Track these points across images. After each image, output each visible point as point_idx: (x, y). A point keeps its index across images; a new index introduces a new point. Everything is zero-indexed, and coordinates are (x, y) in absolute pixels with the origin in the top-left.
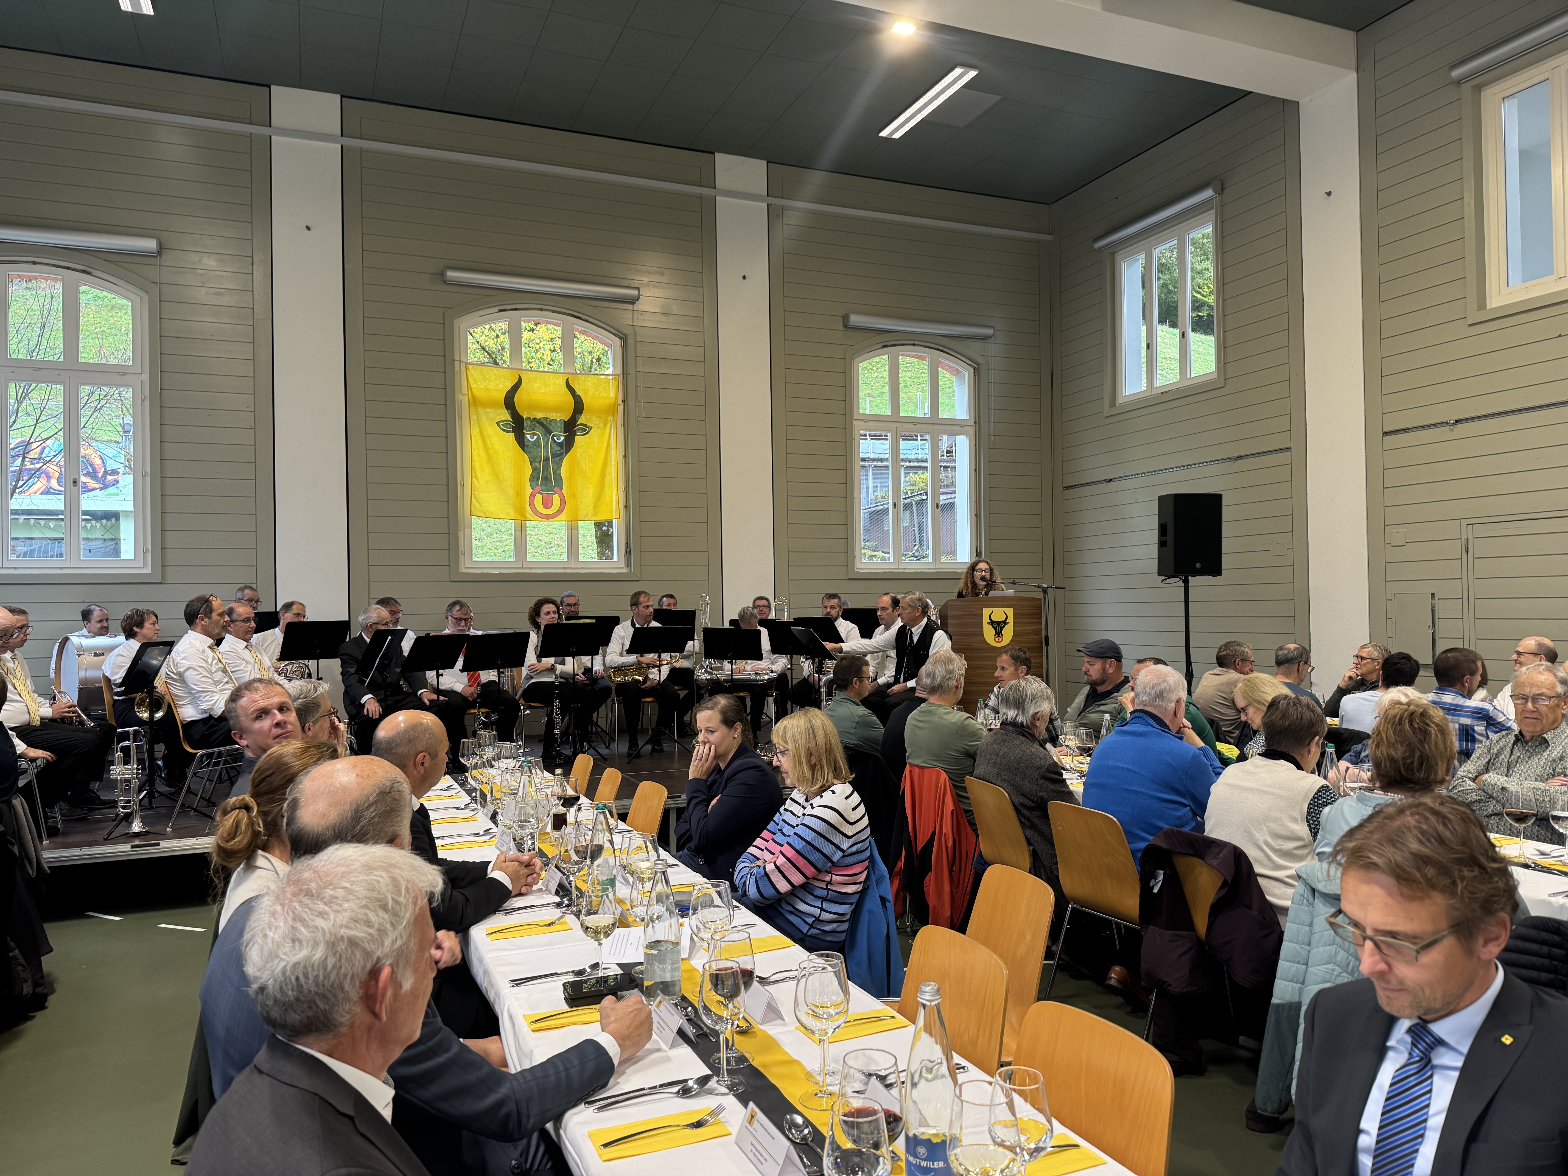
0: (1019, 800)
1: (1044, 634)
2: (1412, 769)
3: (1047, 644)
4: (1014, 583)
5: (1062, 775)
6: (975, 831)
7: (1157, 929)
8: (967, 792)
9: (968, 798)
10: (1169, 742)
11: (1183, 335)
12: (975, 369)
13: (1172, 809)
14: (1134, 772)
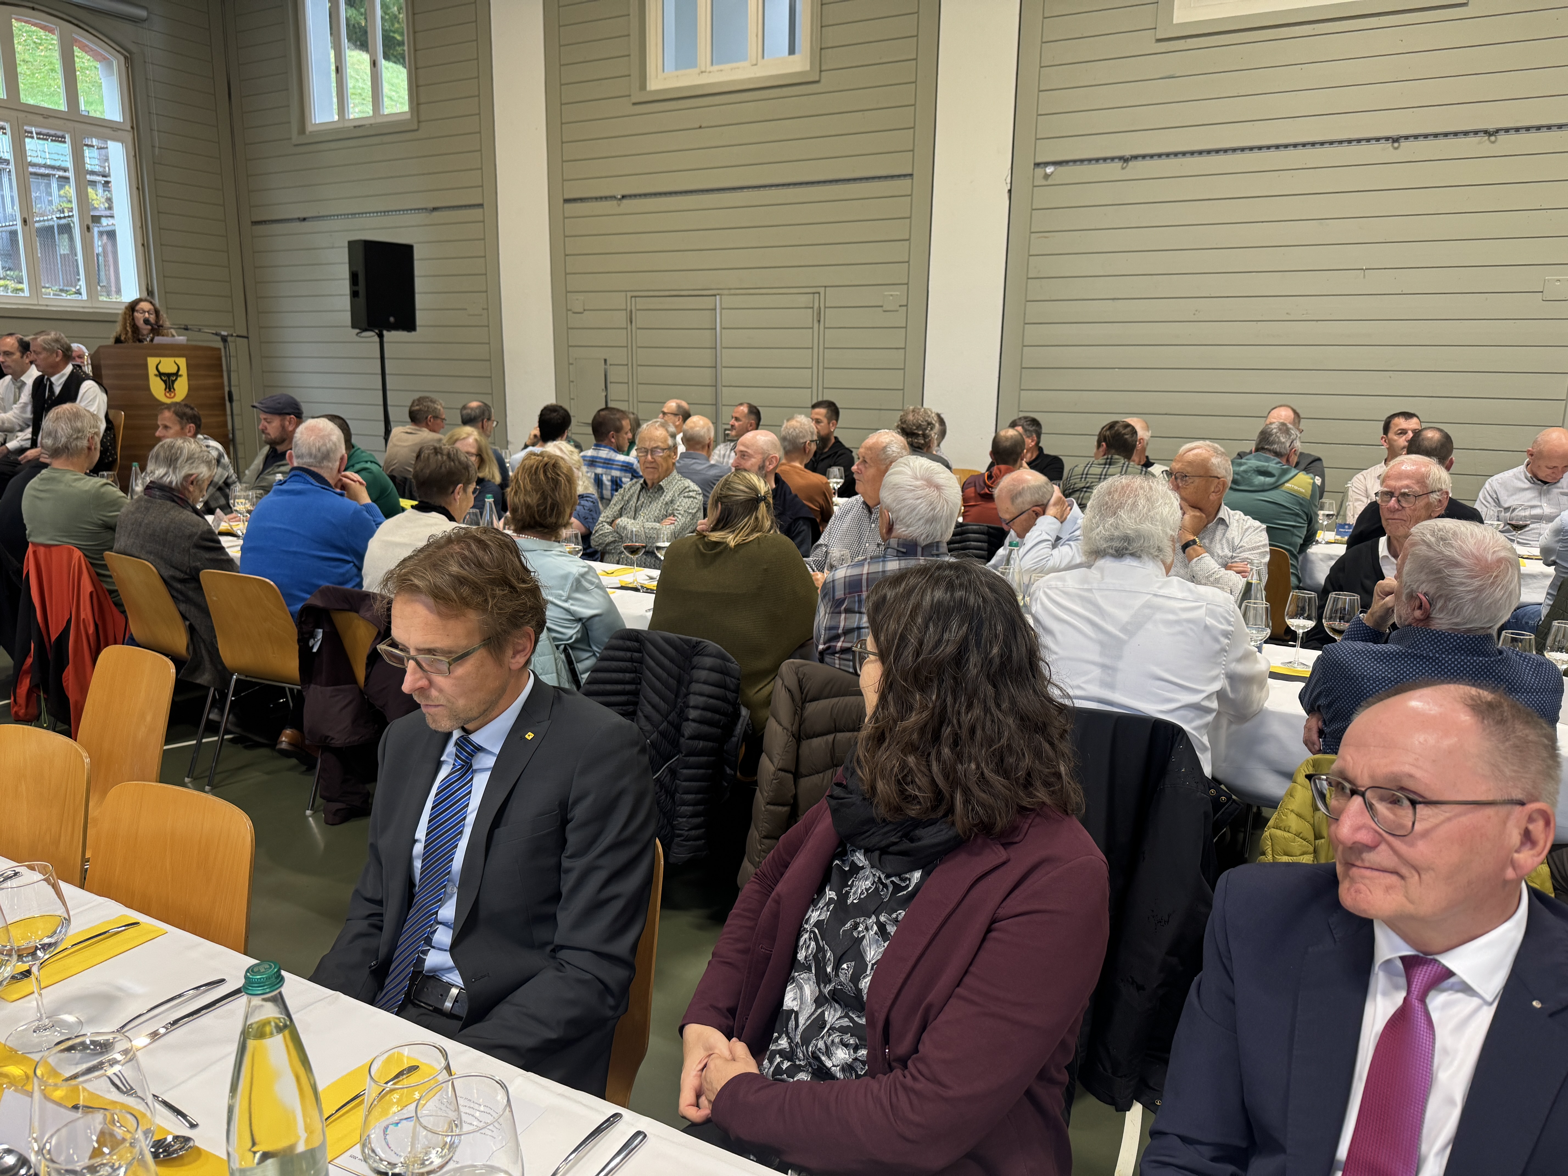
0: (168, 573)
1: (227, 389)
2: (545, 515)
3: (231, 400)
4: (186, 329)
5: (219, 542)
6: (124, 612)
7: (318, 687)
8: (108, 570)
9: (110, 577)
10: (332, 500)
11: (374, 64)
12: (126, 58)
13: (335, 567)
14: (292, 532)
